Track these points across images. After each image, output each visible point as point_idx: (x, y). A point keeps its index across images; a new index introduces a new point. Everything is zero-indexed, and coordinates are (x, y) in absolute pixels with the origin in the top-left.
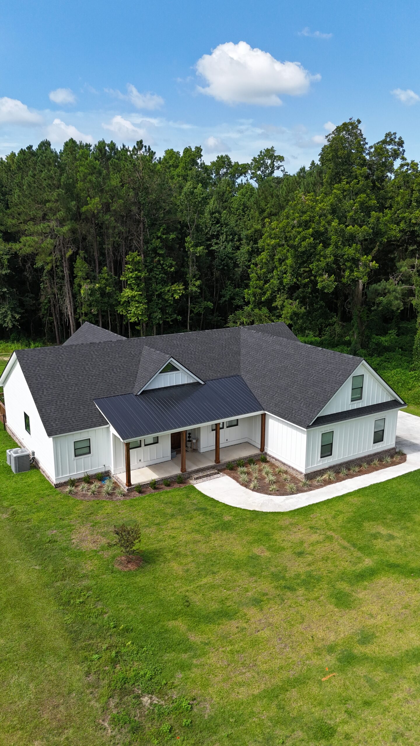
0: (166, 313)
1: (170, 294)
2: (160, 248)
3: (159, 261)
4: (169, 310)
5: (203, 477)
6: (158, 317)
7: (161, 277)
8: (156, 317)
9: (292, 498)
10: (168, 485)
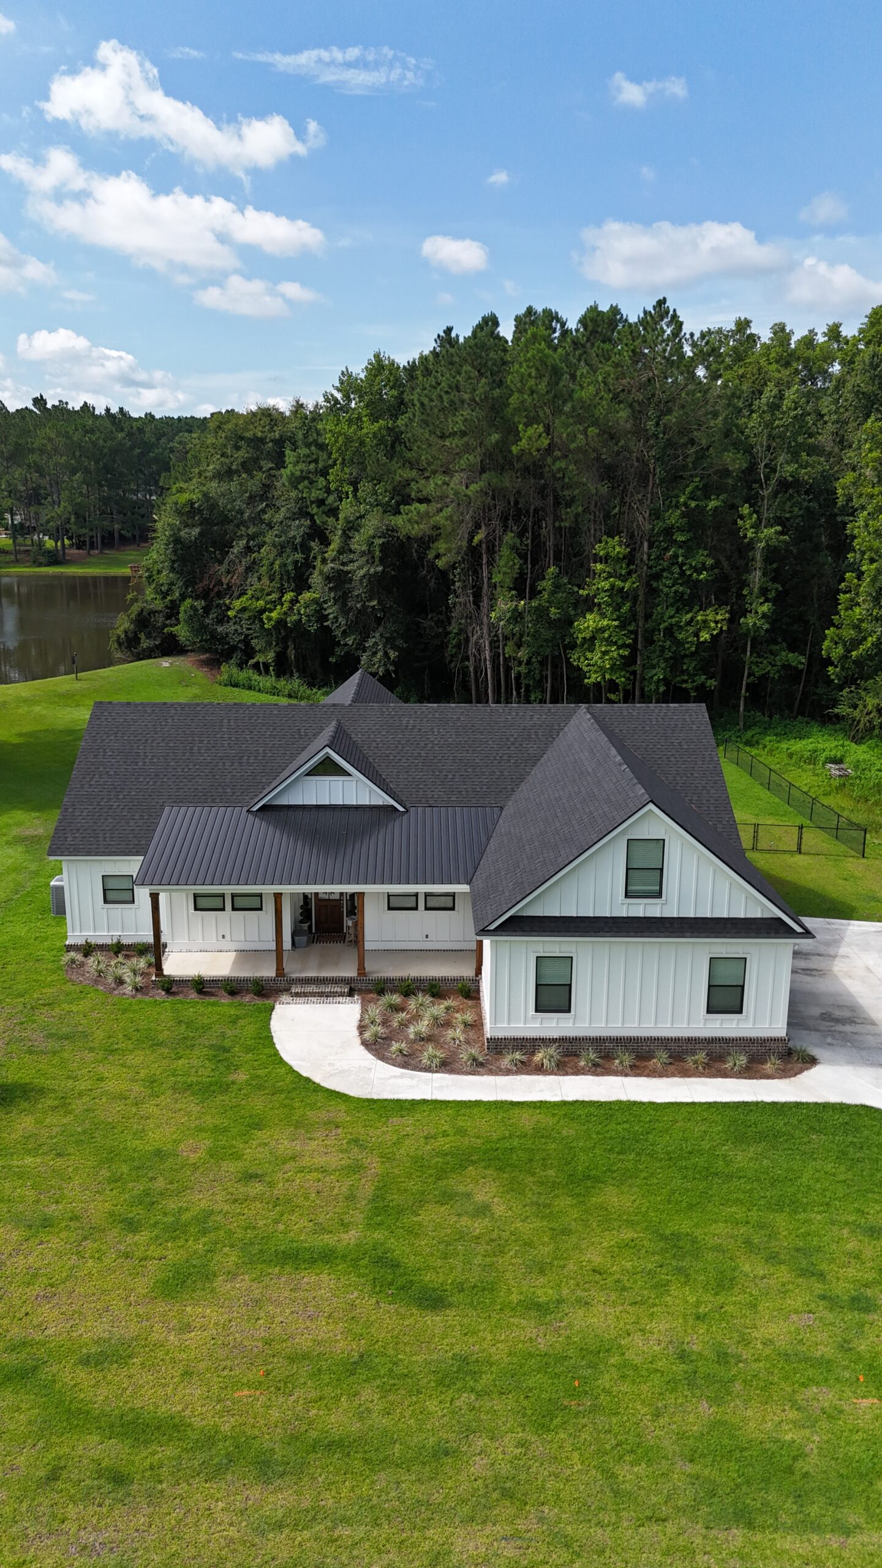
0: (683, 672)
1: (691, 629)
2: (681, 530)
3: (676, 556)
4: (690, 665)
5: (313, 994)
6: (656, 678)
7: (676, 592)
8: (652, 678)
9: (412, 1078)
10: (233, 993)
